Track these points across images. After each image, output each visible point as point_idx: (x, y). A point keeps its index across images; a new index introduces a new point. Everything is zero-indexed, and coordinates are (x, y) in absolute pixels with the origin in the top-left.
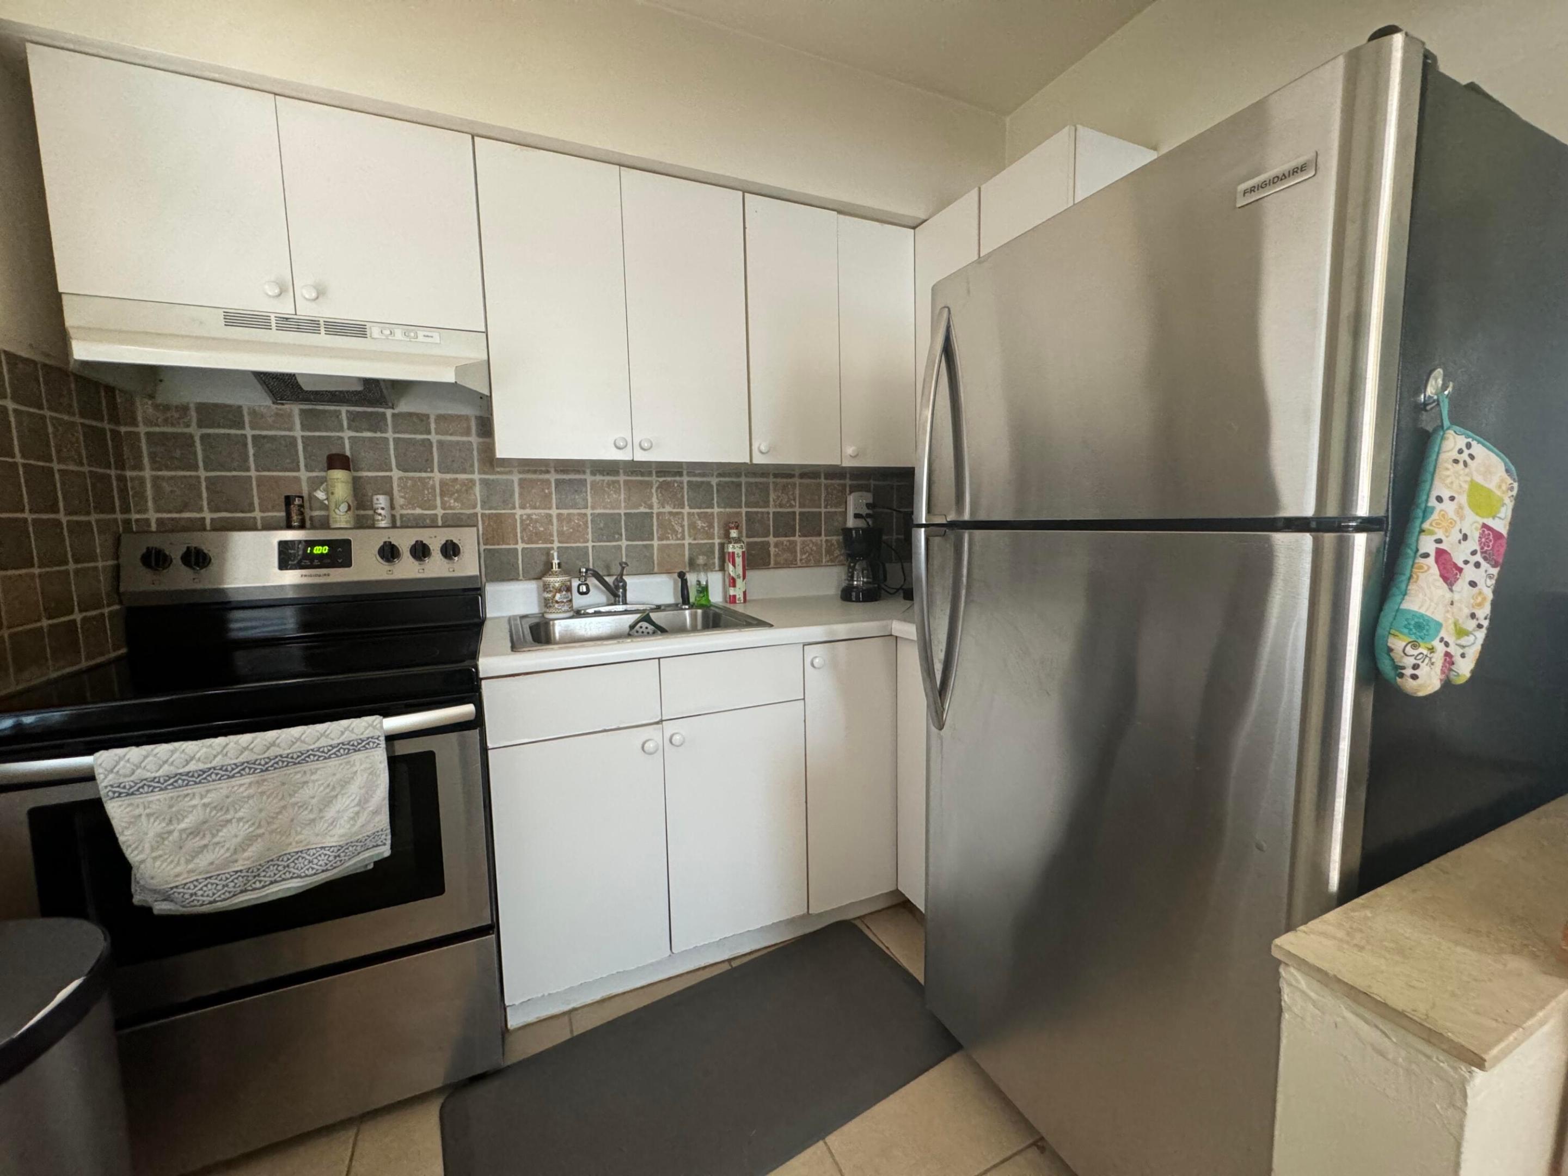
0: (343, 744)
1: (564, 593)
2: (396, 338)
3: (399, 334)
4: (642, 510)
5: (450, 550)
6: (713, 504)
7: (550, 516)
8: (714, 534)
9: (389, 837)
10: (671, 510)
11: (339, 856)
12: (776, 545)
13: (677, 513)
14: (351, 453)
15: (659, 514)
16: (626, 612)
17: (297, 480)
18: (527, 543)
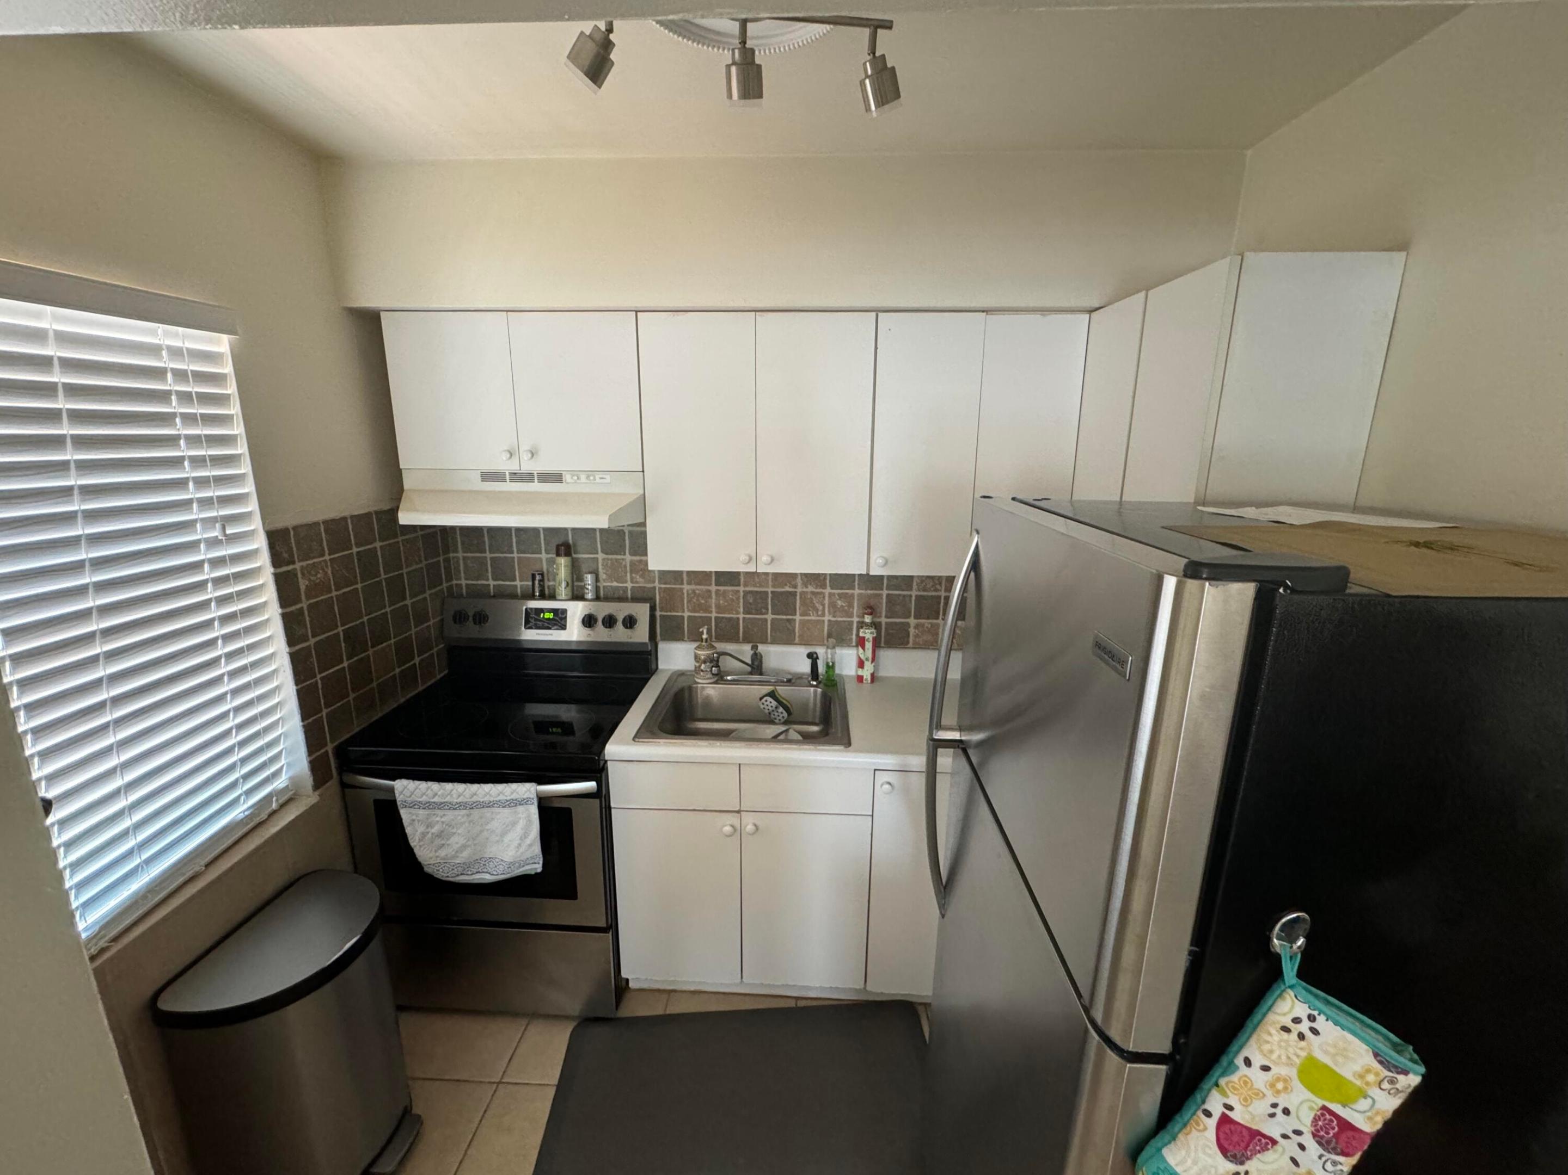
0: (513, 800)
1: (708, 664)
2: (582, 481)
3: (583, 477)
4: (787, 589)
5: (630, 622)
6: (854, 586)
7: (710, 591)
8: (853, 613)
9: (542, 859)
10: (814, 590)
11: (510, 867)
12: (917, 627)
13: (818, 593)
14: (573, 542)
15: (802, 593)
16: (761, 683)
17: (541, 560)
18: (691, 612)
